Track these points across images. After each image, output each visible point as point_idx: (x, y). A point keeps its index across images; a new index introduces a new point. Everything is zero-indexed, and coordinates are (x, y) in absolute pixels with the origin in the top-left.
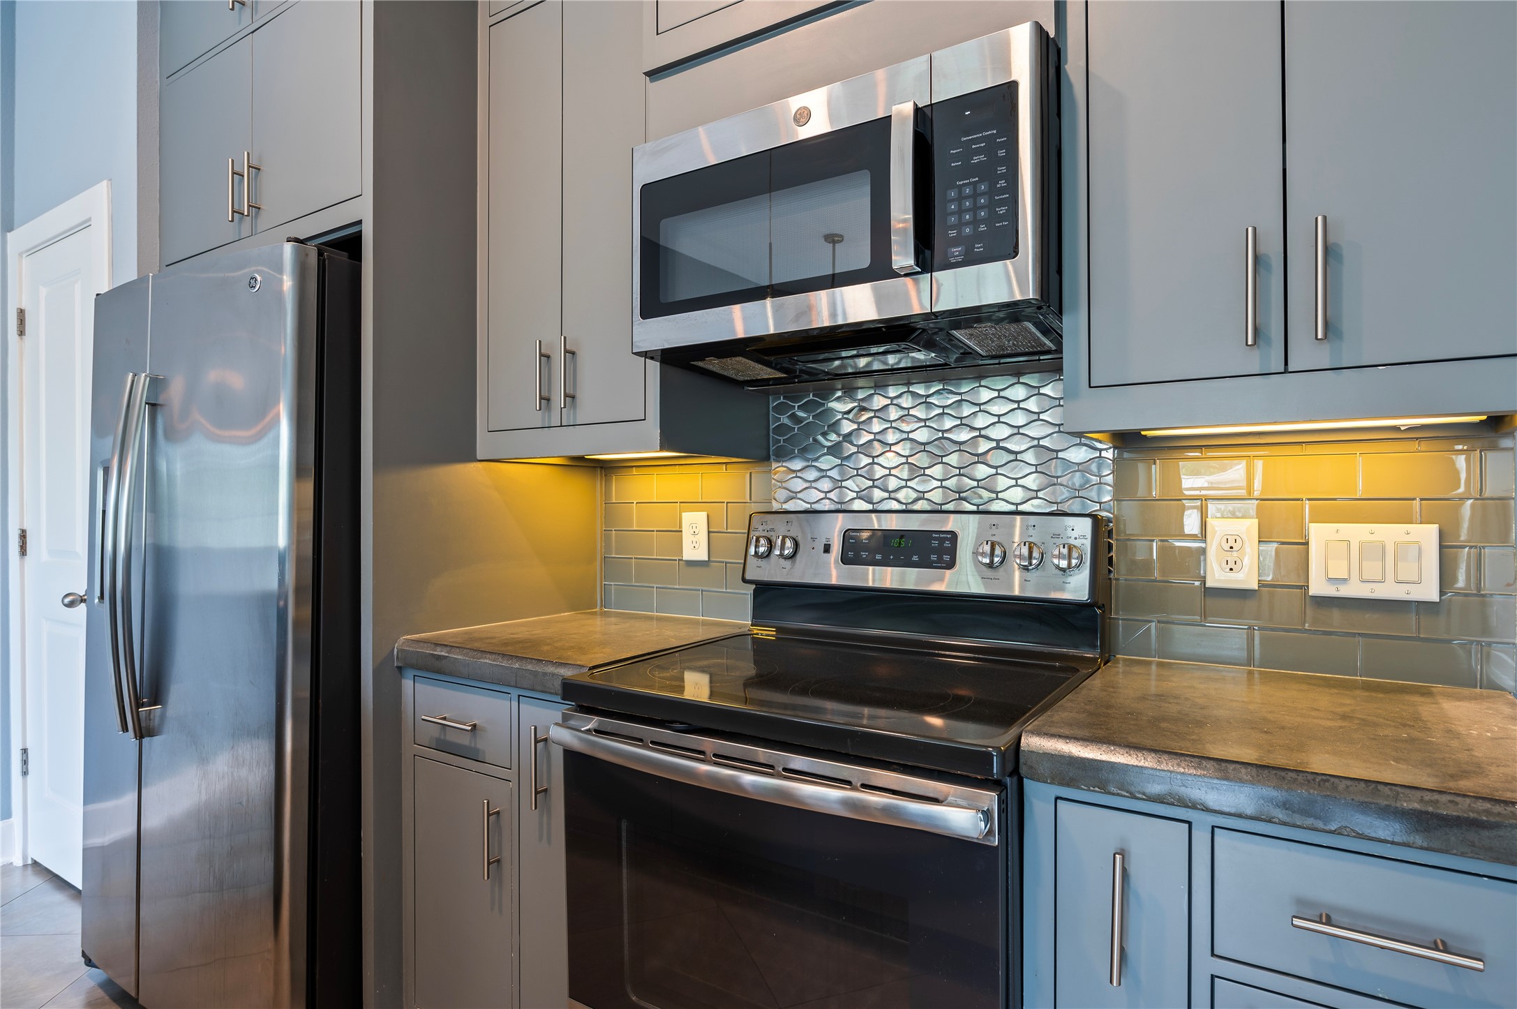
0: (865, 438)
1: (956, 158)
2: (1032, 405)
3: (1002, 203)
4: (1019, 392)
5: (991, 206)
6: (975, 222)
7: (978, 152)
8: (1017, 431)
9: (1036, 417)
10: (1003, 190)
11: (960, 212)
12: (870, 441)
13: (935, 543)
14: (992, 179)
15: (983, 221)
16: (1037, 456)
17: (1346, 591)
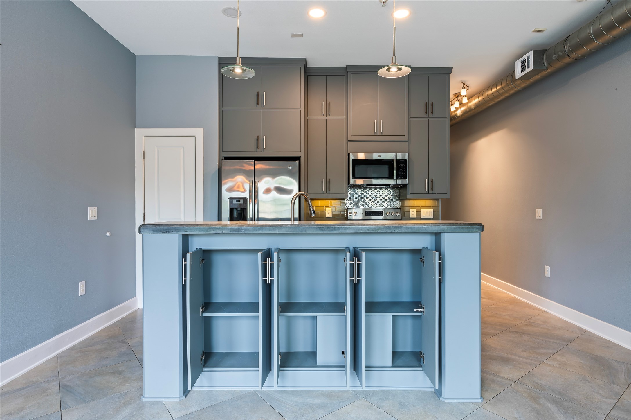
0: (363, 196)
1: (400, 166)
2: (389, 193)
3: (405, 173)
4: (386, 191)
5: (404, 173)
6: (402, 174)
7: (402, 166)
8: (386, 196)
9: (389, 194)
10: (405, 171)
11: (400, 173)
12: (364, 197)
13: (380, 212)
14: (404, 170)
15: (403, 174)
16: (389, 200)
17: (425, 217)
